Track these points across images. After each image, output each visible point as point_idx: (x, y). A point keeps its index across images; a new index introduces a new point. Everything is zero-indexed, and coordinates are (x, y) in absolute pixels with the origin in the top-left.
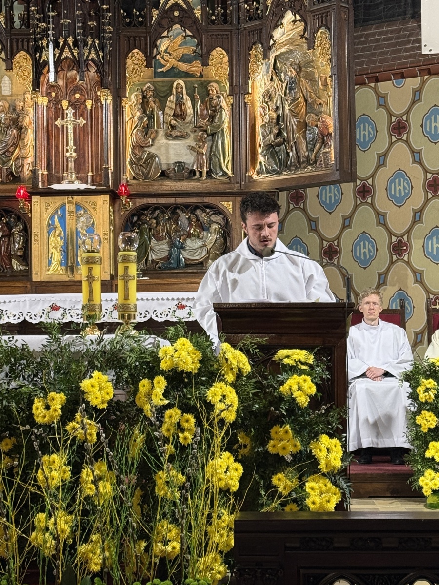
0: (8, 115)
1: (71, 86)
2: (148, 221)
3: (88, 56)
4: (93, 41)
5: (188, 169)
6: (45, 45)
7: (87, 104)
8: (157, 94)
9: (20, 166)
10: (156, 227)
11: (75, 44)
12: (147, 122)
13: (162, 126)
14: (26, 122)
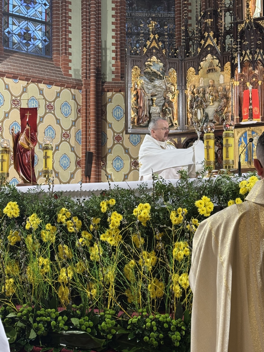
0: (222, 93)
1: (251, 75)
3: (257, 58)
4: (260, 51)
6: (236, 55)
7: (259, 83)
9: (227, 116)
11: (251, 53)
14: (230, 95)
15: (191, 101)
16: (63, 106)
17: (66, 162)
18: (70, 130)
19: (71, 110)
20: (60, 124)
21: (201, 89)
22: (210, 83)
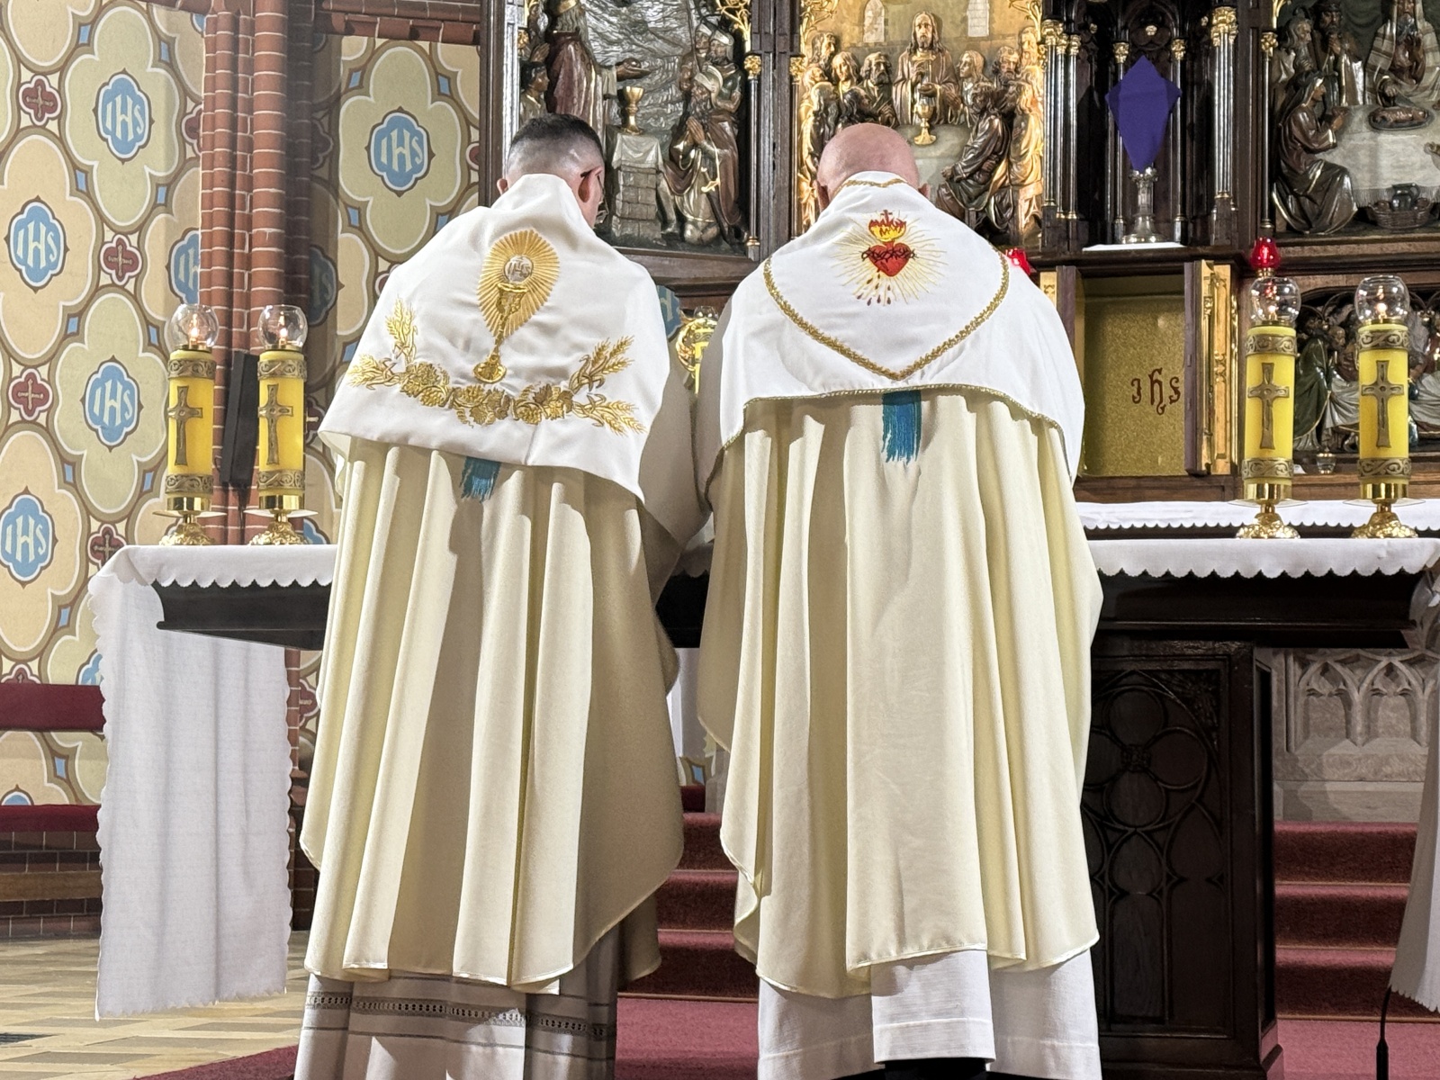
0: (982, 84)
1: (1135, 7)
2: (1326, 332)
5: (1427, 201)
7: (1173, 49)
8: (1349, 19)
9: (1008, 206)
10: (1345, 346)
12: (1324, 89)
13: (1360, 99)
14: (1024, 101)
15: (820, 117)
16: (110, 97)
17: (118, 406)
18: (141, 228)
19: (151, 122)
20: (89, 196)
21: (873, 57)
22: (919, 33)
